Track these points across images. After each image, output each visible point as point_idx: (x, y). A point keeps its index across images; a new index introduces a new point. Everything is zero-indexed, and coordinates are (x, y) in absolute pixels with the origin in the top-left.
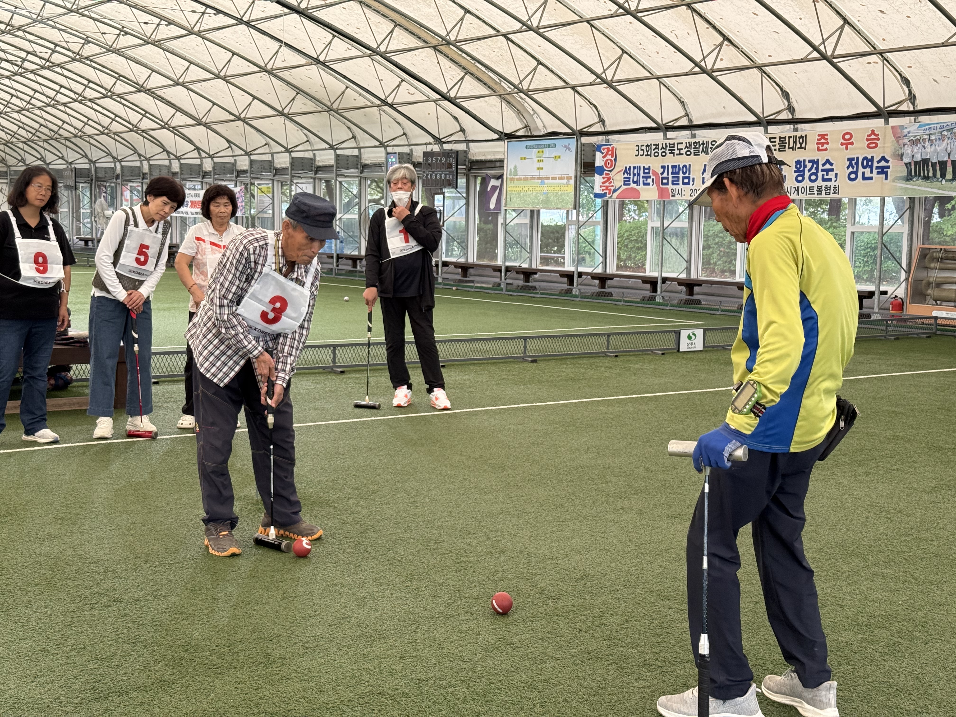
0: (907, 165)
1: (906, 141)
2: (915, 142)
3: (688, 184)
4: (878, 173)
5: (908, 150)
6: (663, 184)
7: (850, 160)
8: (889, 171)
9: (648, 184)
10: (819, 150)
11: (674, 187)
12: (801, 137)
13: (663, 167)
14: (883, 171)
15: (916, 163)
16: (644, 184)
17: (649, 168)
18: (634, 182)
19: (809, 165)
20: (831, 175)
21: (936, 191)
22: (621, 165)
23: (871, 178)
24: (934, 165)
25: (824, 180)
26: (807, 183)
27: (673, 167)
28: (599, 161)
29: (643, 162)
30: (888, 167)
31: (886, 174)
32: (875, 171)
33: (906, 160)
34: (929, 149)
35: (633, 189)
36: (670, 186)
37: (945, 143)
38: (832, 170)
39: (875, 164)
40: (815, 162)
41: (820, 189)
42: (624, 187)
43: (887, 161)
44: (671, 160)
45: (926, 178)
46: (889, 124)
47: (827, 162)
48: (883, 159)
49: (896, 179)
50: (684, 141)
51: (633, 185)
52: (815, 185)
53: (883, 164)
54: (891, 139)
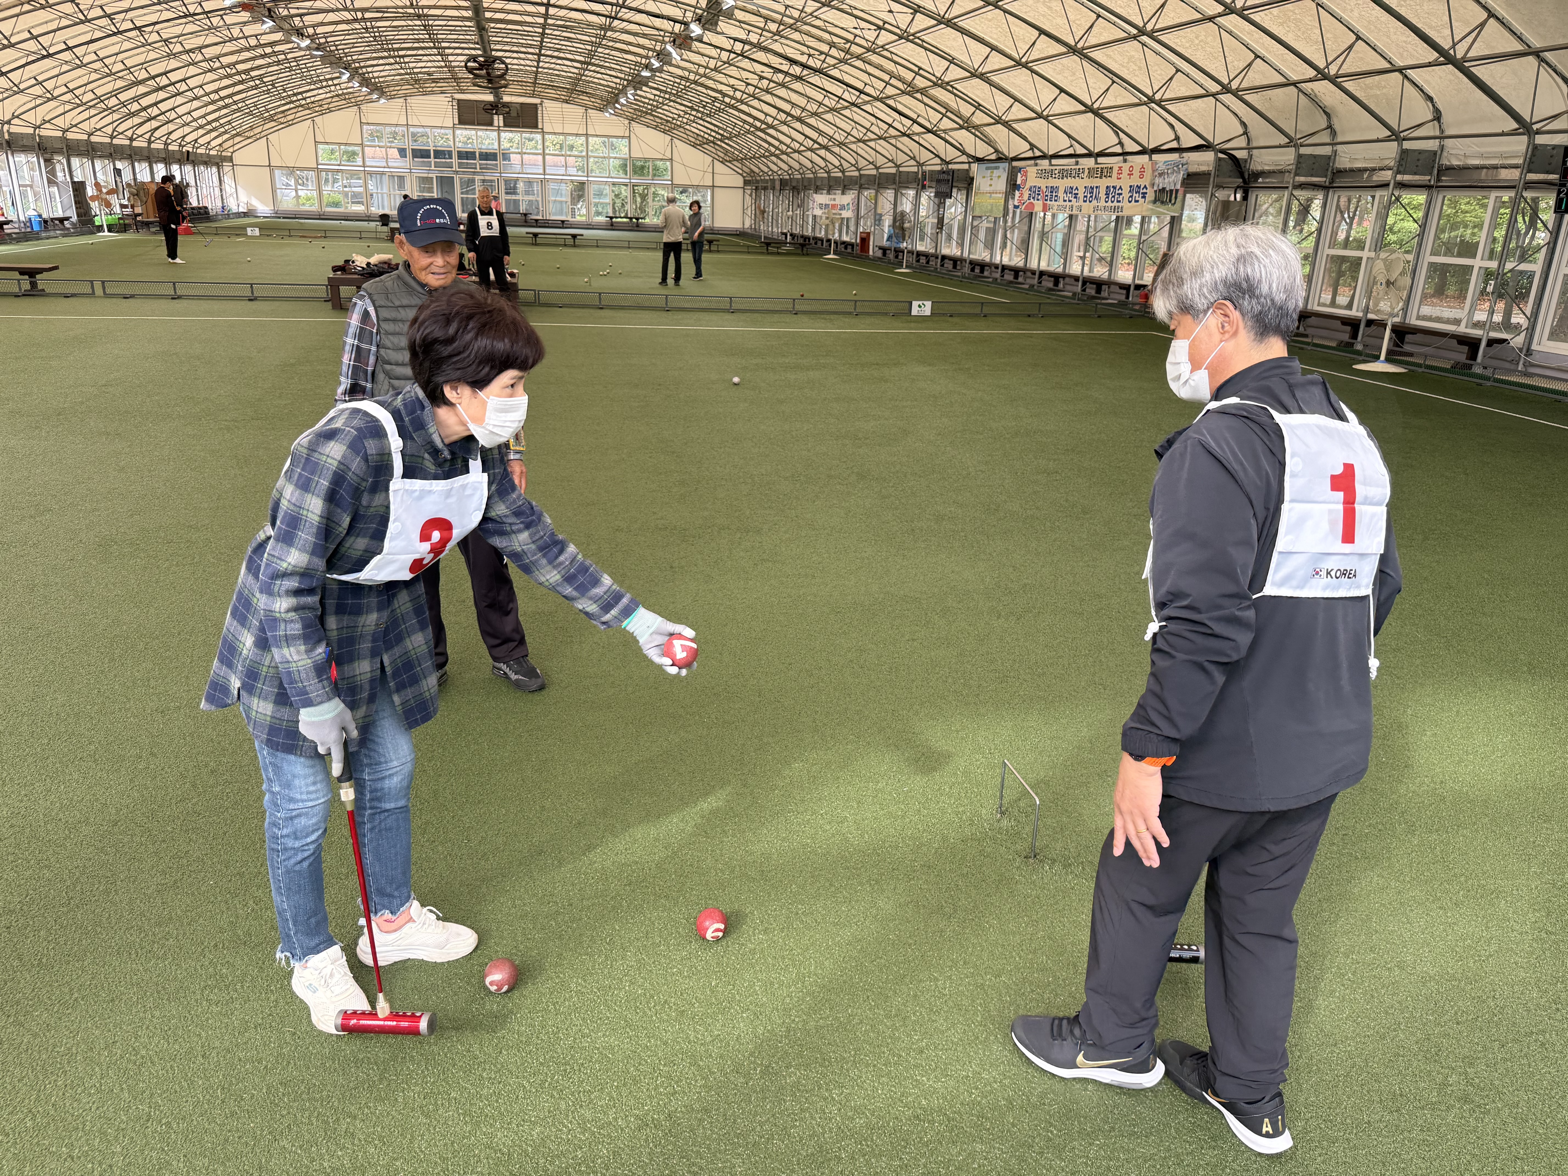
0: (1156, 191)
1: (1157, 173)
2: (1161, 175)
3: (1056, 201)
5: (1157, 180)
6: (1045, 200)
7: (1131, 187)
8: (1147, 196)
10: (1118, 179)
11: (1050, 203)
12: (1112, 168)
13: (1046, 187)
14: (1144, 196)
15: (1159, 190)
16: (1037, 200)
17: (1040, 188)
18: (1033, 198)
19: (1112, 190)
20: (1121, 198)
22: (1028, 185)
23: (1138, 201)
24: (1167, 192)
25: (1118, 202)
26: (1109, 204)
28: (1019, 181)
29: (1039, 182)
30: (1147, 193)
31: (1145, 198)
32: (1141, 196)
33: (1155, 188)
34: (1166, 181)
36: (1048, 202)
38: (1122, 194)
39: (1141, 191)
40: (1115, 188)
41: (1115, 208)
42: (1028, 201)
43: (1147, 189)
45: (1162, 202)
46: (1151, 159)
47: (1120, 188)
48: (1145, 187)
49: (1149, 202)
50: (1058, 168)
51: (1032, 200)
52: (1113, 205)
53: (1145, 190)
54: (1150, 171)
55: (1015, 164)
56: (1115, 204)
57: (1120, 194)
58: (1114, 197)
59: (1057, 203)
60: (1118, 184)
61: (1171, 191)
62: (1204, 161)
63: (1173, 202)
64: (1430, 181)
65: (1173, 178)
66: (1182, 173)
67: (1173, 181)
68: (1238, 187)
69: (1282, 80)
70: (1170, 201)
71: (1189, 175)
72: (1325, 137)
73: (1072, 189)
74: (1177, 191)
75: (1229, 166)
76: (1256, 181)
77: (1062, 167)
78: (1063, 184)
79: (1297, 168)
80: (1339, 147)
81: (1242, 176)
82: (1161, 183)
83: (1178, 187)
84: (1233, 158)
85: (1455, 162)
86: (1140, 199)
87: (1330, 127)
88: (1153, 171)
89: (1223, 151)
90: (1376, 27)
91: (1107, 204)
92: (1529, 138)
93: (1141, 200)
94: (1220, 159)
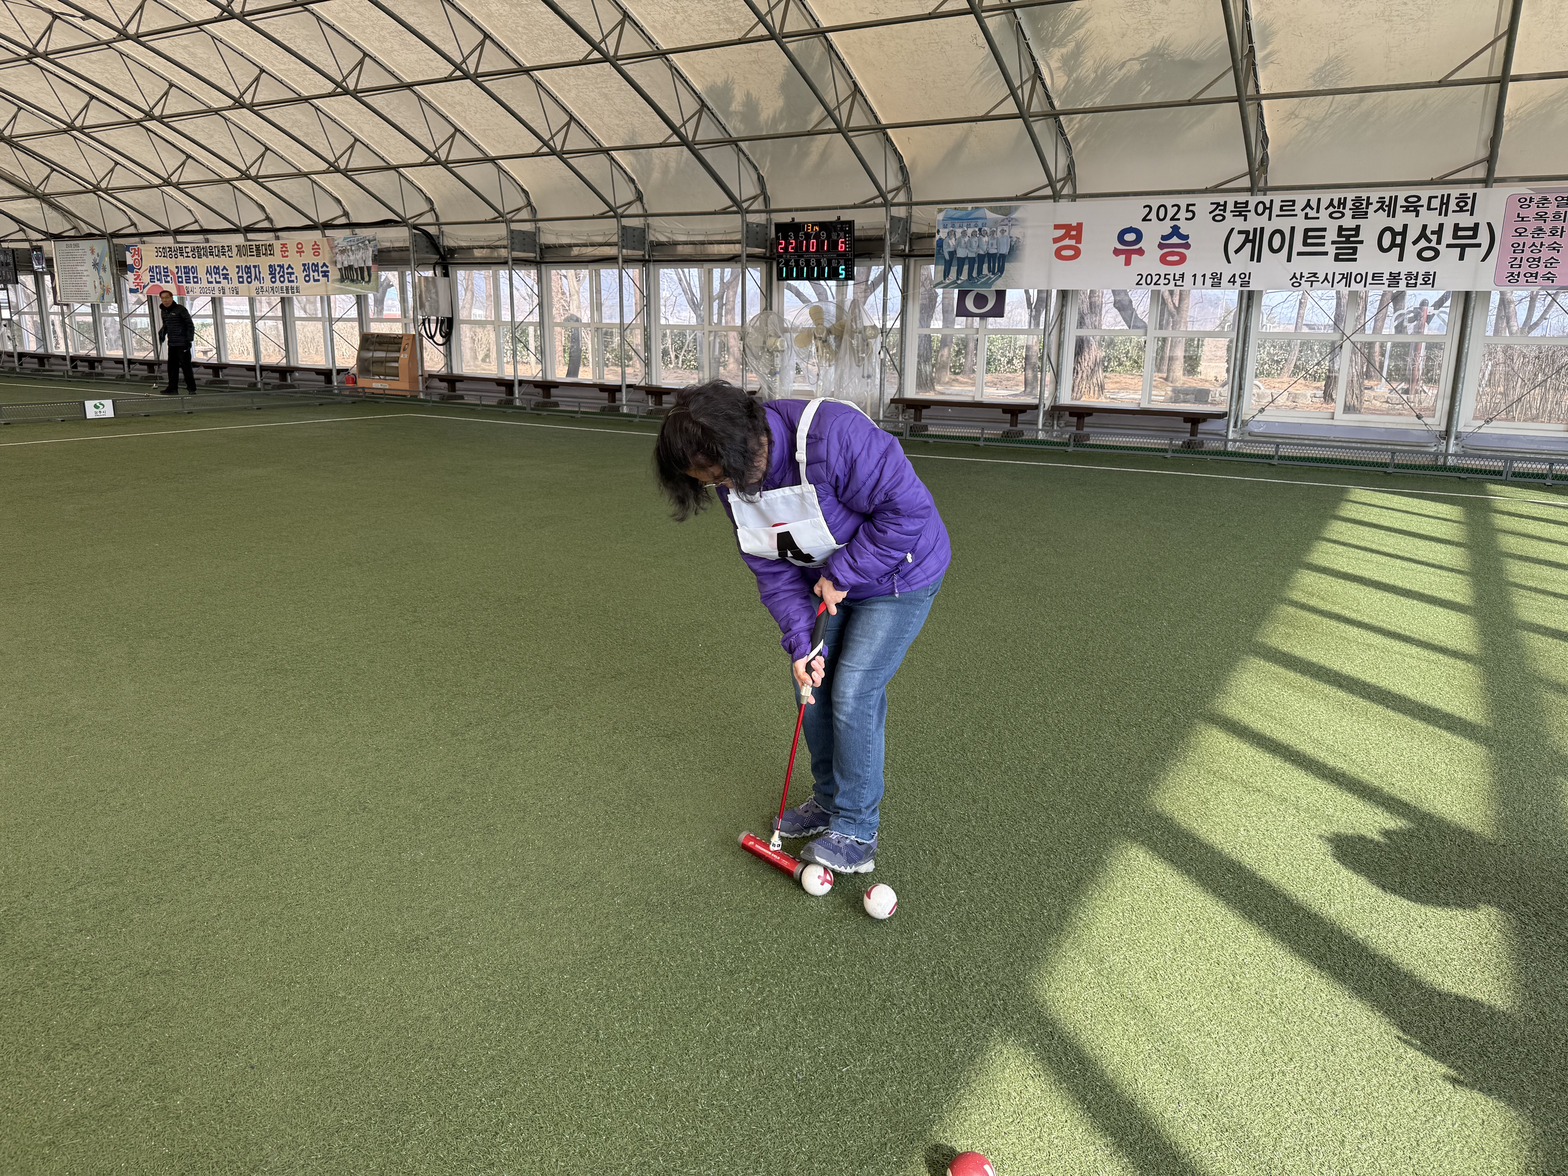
0: (340, 269)
1: (337, 250)
2: (343, 252)
3: (197, 282)
4: (323, 276)
5: (339, 258)
6: (179, 282)
7: (304, 265)
8: (330, 274)
9: (168, 282)
10: (283, 257)
11: (188, 285)
12: (270, 245)
13: (177, 267)
14: (325, 274)
15: (345, 268)
16: (166, 282)
17: (167, 268)
18: (158, 280)
19: (278, 269)
20: (293, 278)
21: (359, 290)
22: (146, 265)
23: (318, 280)
24: (356, 269)
25: (290, 281)
26: (278, 284)
27: (185, 267)
28: (130, 261)
29: (163, 262)
30: (328, 272)
31: (327, 276)
32: (321, 275)
33: (339, 266)
34: (352, 258)
35: (157, 285)
36: (184, 284)
37: (361, 254)
38: (293, 273)
39: (320, 269)
40: (281, 267)
41: (287, 288)
42: (151, 284)
43: (327, 267)
44: (183, 262)
45: (352, 281)
46: (324, 235)
47: (290, 266)
48: (324, 265)
49: (334, 281)
50: (189, 245)
51: (157, 283)
52: (284, 285)
53: (325, 269)
54: (327, 248)
55: (116, 241)
56: (286, 284)
57: (291, 274)
58: (283, 276)
59: (199, 285)
60: (286, 262)
61: (362, 269)
62: (398, 237)
63: (367, 279)
64: (644, 256)
65: (360, 254)
66: (371, 250)
67: (362, 258)
68: (436, 263)
69: (479, 155)
70: (363, 279)
71: (381, 251)
72: (525, 214)
73: (218, 268)
74: (369, 268)
75: (423, 242)
76: (452, 257)
77: (196, 245)
78: (202, 264)
79: (512, 243)
80: (540, 224)
81: (439, 253)
82: (346, 260)
83: (370, 264)
84: (425, 233)
85: (663, 239)
86: (321, 278)
87: (529, 204)
88: (332, 248)
89: (415, 227)
90: (590, 109)
91: (275, 285)
92: (742, 216)
93: (323, 280)
94: (415, 235)
